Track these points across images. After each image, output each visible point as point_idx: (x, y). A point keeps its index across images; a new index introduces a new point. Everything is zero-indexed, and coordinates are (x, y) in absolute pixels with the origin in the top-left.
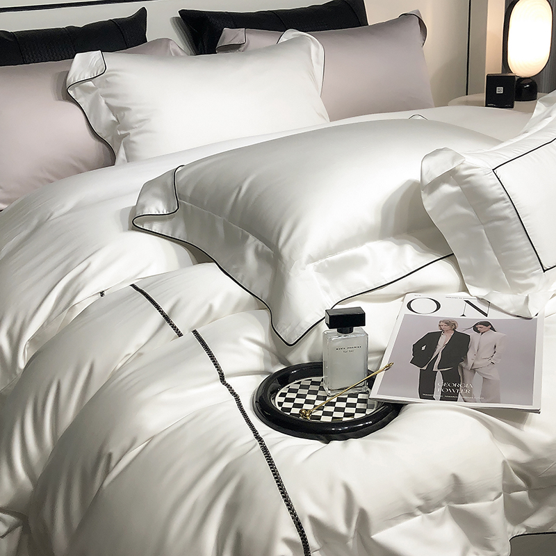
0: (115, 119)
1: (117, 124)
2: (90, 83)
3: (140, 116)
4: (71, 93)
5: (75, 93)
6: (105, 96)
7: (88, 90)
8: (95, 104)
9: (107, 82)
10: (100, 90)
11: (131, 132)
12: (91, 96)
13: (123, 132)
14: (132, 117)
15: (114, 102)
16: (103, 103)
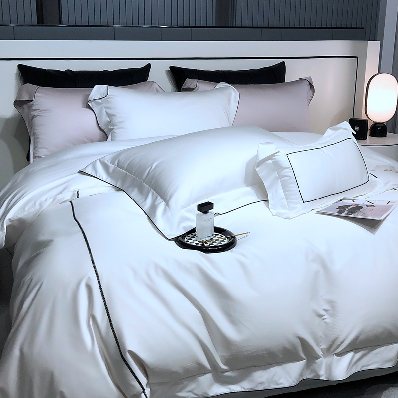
0: (109, 120)
1: (110, 123)
2: (99, 101)
3: (120, 120)
4: (90, 105)
5: (92, 105)
6: (106, 108)
7: (99, 104)
8: (101, 112)
9: (107, 101)
10: (104, 104)
11: (115, 127)
12: (99, 107)
13: (112, 127)
14: (116, 120)
15: (109, 111)
16: (104, 112)
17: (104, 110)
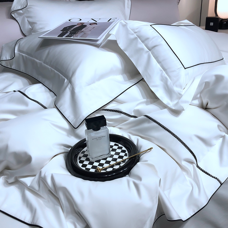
0: (31, 27)
1: (32, 29)
2: (21, 11)
3: (41, 26)
4: (13, 15)
5: (15, 16)
6: (28, 17)
7: (20, 14)
8: (23, 20)
9: (28, 11)
10: (25, 14)
12: (22, 17)
13: (34, 33)
14: (37, 27)
15: (31, 20)
16: (26, 20)
17: (26, 19)
